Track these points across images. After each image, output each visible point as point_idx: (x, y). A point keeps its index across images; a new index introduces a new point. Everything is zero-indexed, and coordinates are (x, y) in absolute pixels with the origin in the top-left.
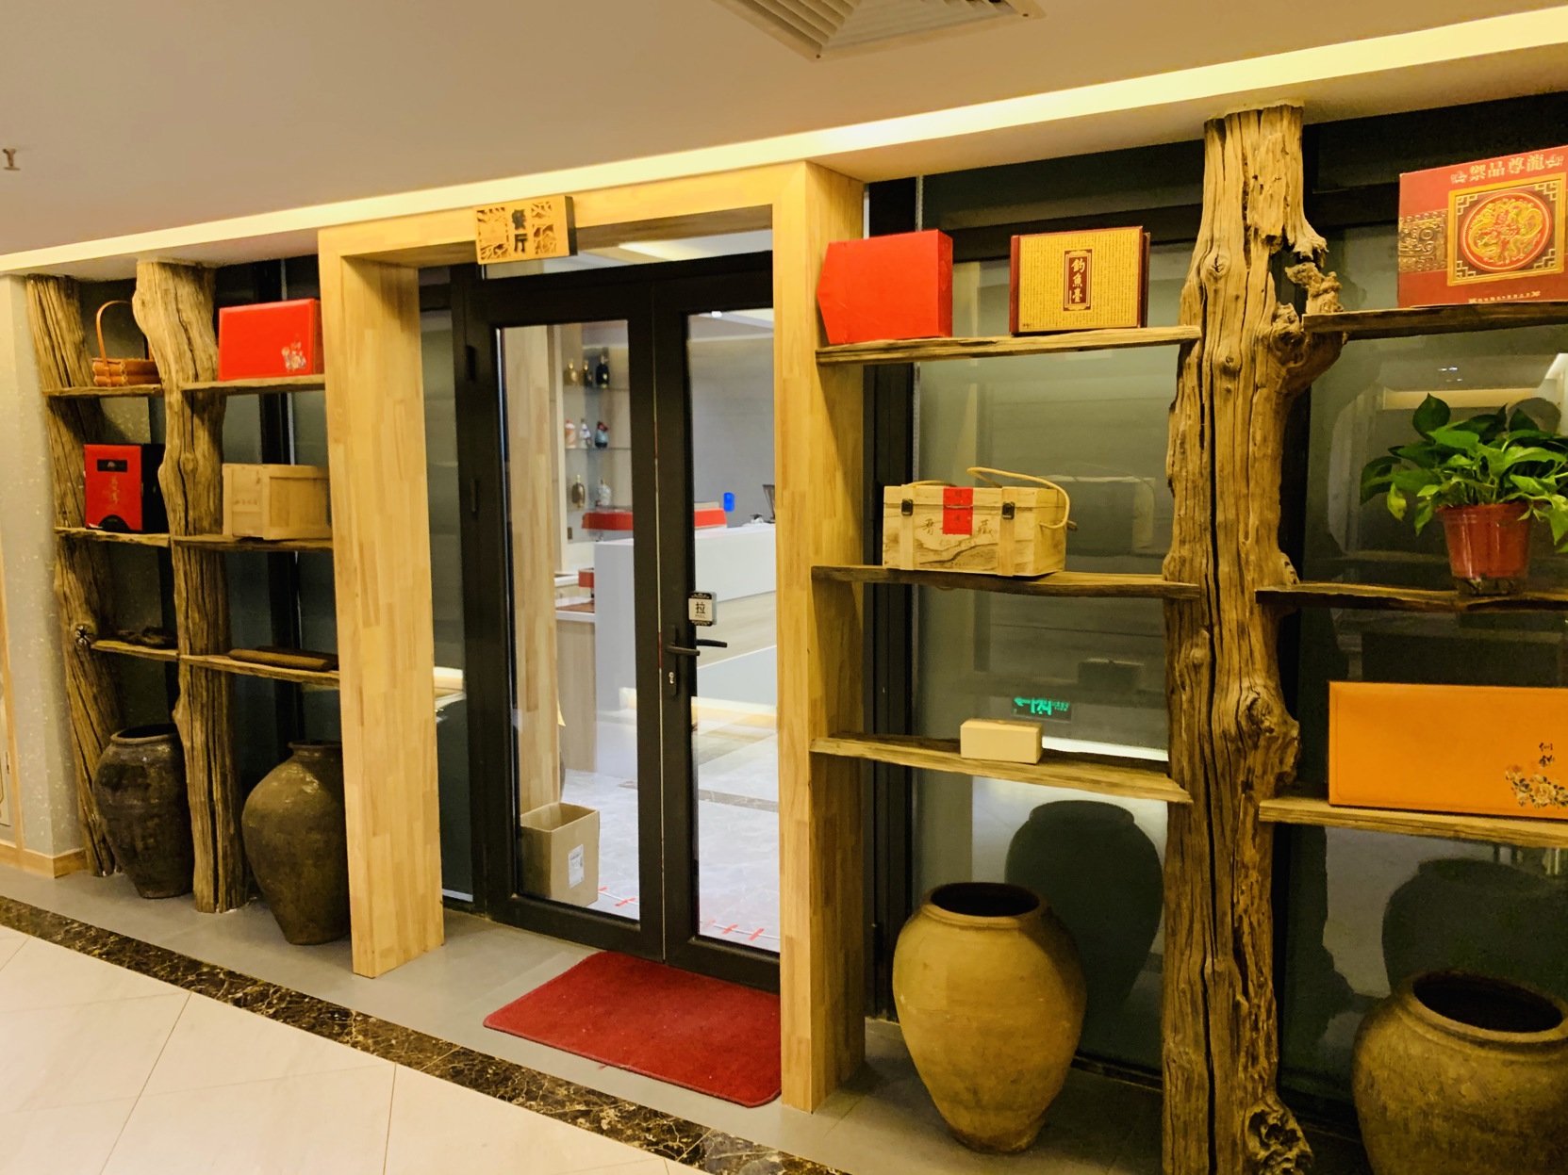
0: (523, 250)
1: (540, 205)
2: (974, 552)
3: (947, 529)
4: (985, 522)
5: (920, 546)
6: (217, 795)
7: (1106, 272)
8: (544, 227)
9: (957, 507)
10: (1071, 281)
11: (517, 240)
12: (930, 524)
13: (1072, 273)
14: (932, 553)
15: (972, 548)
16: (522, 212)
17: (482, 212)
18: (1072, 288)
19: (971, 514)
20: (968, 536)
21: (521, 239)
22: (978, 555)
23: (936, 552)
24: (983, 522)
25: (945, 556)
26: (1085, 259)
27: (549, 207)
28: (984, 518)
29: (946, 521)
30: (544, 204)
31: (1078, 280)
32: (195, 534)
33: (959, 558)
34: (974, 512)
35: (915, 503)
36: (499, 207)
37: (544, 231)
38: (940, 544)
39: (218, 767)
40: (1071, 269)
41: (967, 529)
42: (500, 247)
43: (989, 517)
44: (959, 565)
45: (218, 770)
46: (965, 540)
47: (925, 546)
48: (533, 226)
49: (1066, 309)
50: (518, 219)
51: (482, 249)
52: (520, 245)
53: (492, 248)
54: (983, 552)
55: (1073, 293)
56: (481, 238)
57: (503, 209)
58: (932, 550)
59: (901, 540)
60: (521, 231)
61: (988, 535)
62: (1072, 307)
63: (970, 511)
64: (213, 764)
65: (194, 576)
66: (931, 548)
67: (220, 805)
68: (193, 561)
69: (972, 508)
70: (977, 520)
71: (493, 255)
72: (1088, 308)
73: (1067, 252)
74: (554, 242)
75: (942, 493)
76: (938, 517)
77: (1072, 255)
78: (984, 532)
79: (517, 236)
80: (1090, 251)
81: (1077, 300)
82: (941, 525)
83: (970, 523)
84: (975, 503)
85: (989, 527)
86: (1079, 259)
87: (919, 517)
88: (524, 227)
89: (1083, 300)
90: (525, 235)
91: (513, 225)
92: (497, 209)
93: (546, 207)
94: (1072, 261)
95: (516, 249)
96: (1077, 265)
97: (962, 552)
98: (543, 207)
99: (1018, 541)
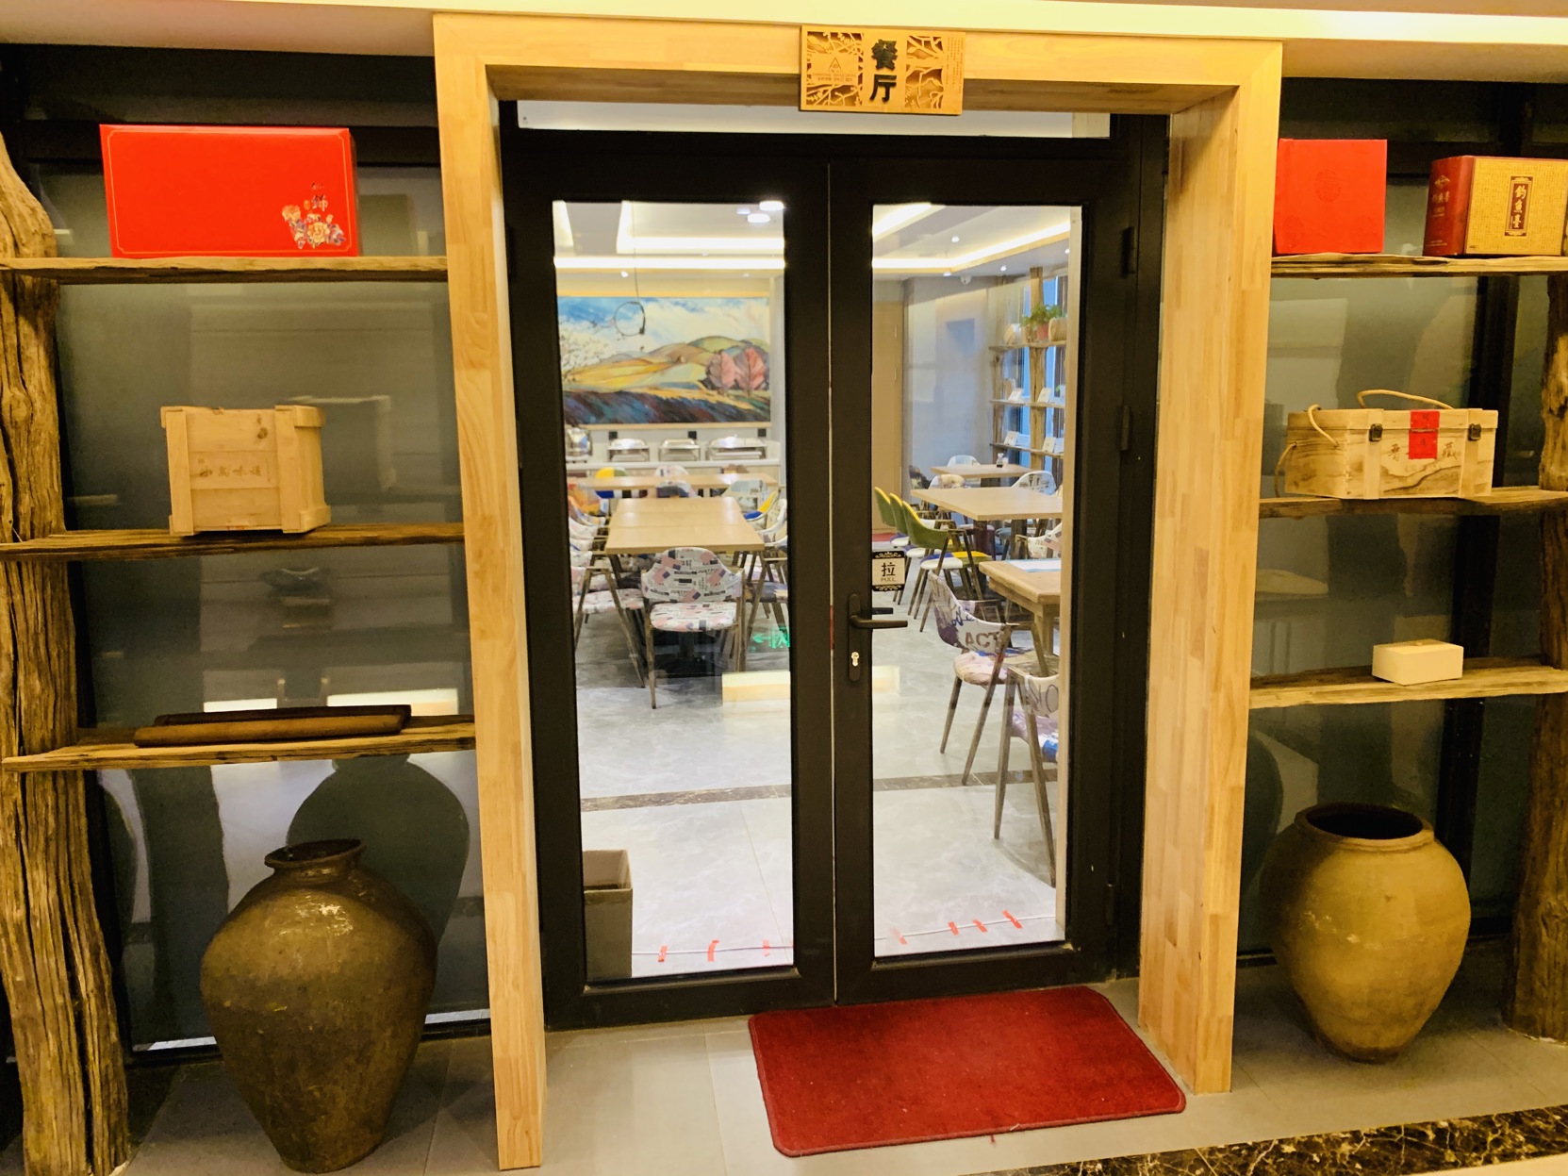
0: (886, 99)
1: (923, 40)
2: (1438, 476)
3: (1413, 455)
4: (1449, 445)
5: (1385, 473)
6: (86, 984)
7: (1541, 201)
8: (926, 72)
9: (1423, 431)
10: (1513, 207)
11: (877, 84)
12: (1395, 449)
13: (1515, 199)
14: (1396, 480)
15: (1437, 471)
16: (891, 46)
17: (819, 35)
18: (1513, 214)
19: (1436, 438)
20: (1432, 460)
21: (886, 84)
22: (1443, 479)
23: (1400, 478)
24: (1447, 445)
25: (1410, 482)
26: (1526, 186)
27: (939, 45)
28: (1448, 440)
29: (1411, 446)
30: (931, 40)
31: (1519, 206)
32: (32, 537)
33: (1423, 483)
34: (1439, 435)
35: (1384, 427)
36: (850, 31)
37: (926, 76)
38: (1406, 470)
39: (83, 937)
40: (1515, 194)
41: (1431, 453)
42: (845, 89)
43: (1453, 440)
44: (1422, 491)
45: (85, 943)
46: (1430, 464)
47: (1390, 473)
48: (908, 67)
49: (1506, 234)
50: (884, 54)
51: (809, 89)
52: (881, 91)
53: (830, 89)
54: (1446, 475)
55: (1514, 220)
56: (810, 72)
57: (858, 36)
58: (1396, 477)
59: (1366, 467)
60: (885, 72)
61: (1451, 458)
62: (1512, 232)
63: (1434, 435)
64: (74, 936)
65: (31, 613)
66: (1396, 474)
67: (93, 1000)
68: (29, 588)
69: (1436, 432)
70: (1442, 442)
71: (829, 100)
72: (1524, 235)
73: (1513, 178)
74: (940, 94)
75: (1409, 417)
76: (1404, 442)
77: (1518, 181)
78: (1449, 455)
79: (877, 77)
80: (1530, 179)
81: (1517, 226)
82: (1407, 450)
83: (1434, 448)
84: (1441, 426)
85: (1453, 449)
86: (1522, 185)
87: (1386, 442)
88: (892, 67)
89: (1521, 226)
90: (895, 78)
91: (875, 62)
92: (846, 35)
93: (933, 44)
94: (1516, 186)
95: (873, 98)
96: (1520, 191)
97: (1426, 476)
98: (927, 43)
99: (1479, 463)
